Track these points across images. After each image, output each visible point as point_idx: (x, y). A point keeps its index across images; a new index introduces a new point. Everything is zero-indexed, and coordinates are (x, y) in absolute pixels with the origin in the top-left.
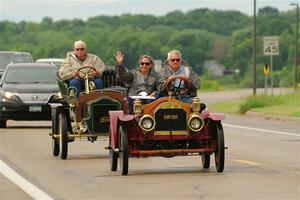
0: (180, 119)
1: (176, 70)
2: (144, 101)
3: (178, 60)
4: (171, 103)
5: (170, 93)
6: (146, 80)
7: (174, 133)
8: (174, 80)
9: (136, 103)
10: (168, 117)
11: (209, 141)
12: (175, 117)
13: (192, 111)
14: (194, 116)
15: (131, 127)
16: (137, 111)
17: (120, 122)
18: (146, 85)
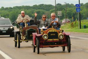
0: (56, 35)
3: (54, 16)
4: (53, 30)
5: (52, 27)
6: (44, 23)
7: (54, 40)
10: (52, 34)
11: (65, 42)
13: (59, 32)
16: (42, 33)
17: (36, 37)
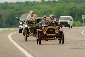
0: (53, 31)
1: (53, 19)
2: (45, 27)
3: (53, 17)
4: (51, 27)
5: (51, 25)
6: (45, 21)
7: (52, 34)
8: (52, 22)
9: (43, 27)
10: (50, 31)
12: (52, 31)
13: (56, 29)
14: (57, 30)
15: (41, 33)
16: (43, 29)
17: (39, 32)
18: (45, 23)
